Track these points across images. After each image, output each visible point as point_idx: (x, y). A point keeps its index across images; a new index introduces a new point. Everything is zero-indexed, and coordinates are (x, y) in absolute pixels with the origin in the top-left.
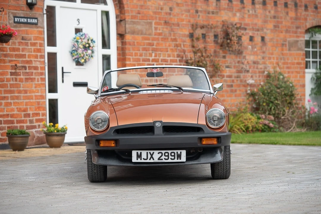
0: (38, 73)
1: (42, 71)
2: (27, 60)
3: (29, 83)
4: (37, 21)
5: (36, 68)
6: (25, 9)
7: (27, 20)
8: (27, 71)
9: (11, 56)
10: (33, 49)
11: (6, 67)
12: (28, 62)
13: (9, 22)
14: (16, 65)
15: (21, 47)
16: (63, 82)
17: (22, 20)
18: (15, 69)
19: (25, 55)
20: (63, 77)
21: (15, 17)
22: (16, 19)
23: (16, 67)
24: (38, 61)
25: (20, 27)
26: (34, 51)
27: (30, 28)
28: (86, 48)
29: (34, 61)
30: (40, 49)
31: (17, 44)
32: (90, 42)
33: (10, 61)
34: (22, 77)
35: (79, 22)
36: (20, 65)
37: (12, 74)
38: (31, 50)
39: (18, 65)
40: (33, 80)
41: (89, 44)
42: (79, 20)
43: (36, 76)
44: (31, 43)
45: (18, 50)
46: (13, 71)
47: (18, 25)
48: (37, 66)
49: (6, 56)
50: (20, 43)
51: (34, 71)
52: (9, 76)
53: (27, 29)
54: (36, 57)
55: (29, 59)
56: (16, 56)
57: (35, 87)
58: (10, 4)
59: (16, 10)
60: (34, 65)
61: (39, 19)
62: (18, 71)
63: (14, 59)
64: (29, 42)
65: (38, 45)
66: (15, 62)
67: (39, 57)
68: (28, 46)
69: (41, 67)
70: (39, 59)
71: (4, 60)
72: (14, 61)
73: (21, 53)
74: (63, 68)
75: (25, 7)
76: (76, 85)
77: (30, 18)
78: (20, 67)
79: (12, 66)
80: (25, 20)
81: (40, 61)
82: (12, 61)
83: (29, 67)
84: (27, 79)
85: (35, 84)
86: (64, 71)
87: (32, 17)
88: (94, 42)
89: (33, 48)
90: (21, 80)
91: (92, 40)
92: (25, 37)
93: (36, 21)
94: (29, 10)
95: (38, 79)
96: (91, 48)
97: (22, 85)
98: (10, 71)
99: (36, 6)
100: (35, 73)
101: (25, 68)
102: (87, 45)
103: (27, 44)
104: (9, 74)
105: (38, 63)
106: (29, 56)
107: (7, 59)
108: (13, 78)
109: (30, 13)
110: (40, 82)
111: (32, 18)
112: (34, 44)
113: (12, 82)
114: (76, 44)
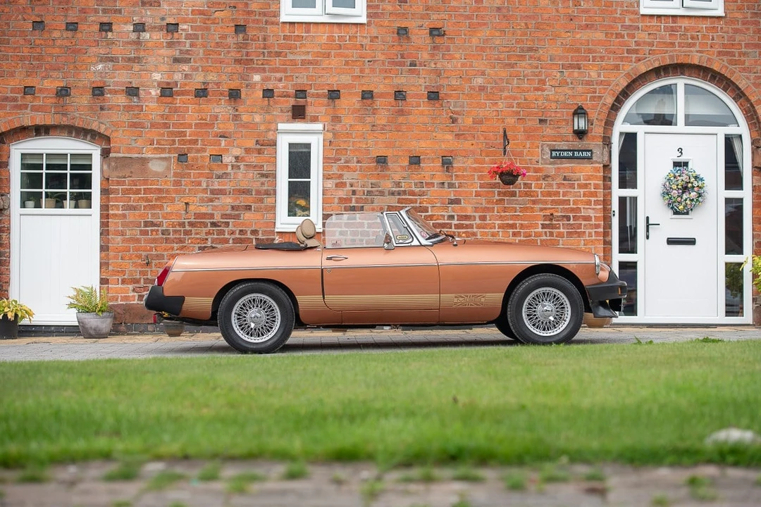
0: (591, 225)
1: (597, 223)
2: (571, 208)
3: (574, 239)
4: (592, 154)
5: (588, 218)
6: (571, 139)
7: (573, 154)
8: (572, 222)
9: (545, 202)
10: (582, 193)
11: (535, 218)
12: (572, 210)
13: (542, 158)
14: (552, 214)
15: (561, 191)
16: (648, 237)
17: (565, 154)
18: (551, 220)
19: (569, 200)
20: (648, 231)
21: (551, 151)
22: (554, 154)
23: (551, 217)
24: (590, 208)
25: (561, 164)
26: (585, 195)
27: (578, 163)
28: (685, 189)
29: (584, 208)
30: (596, 192)
31: (555, 187)
32: (692, 180)
33: (542, 210)
34: (562, 230)
35: (681, 152)
36: (560, 214)
37: (544, 226)
38: (578, 194)
39: (555, 214)
40: (580, 234)
41: (692, 183)
42: (682, 150)
43: (587, 229)
44: (578, 184)
45: (557, 194)
46: (547, 222)
47: (558, 161)
48: (589, 216)
49: (534, 202)
50: (559, 185)
51: (583, 223)
52: (540, 230)
53: (573, 165)
54: (589, 203)
55: (575, 207)
56: (553, 202)
57: (584, 245)
58: (545, 133)
59: (554, 141)
60: (582, 214)
61: (594, 151)
62: (554, 222)
63: (550, 206)
64: (576, 182)
65: (592, 187)
66: (552, 211)
67: (593, 203)
68: (574, 188)
69: (595, 216)
70: (593, 206)
71: (532, 208)
72: (550, 208)
73: (561, 198)
74: (648, 218)
75: (571, 136)
76: (671, 242)
77: (579, 151)
78: (558, 217)
79: (544, 216)
80: (571, 154)
81: (594, 209)
82: (546, 209)
83: (574, 217)
84: (569, 234)
85: (584, 240)
86: (650, 223)
87: (582, 149)
88: (702, 180)
89: (582, 191)
90: (560, 235)
91: (696, 178)
92: (570, 176)
93: (589, 154)
94: (578, 140)
95: (590, 233)
96: (696, 189)
97: (561, 242)
98: (542, 222)
99: (589, 135)
100: (585, 225)
101: (568, 218)
102: (690, 185)
103: (572, 186)
104: (540, 226)
105: (589, 210)
106: (575, 203)
107: (537, 206)
108: (546, 232)
109: (578, 144)
110: (593, 238)
111: (582, 151)
112: (586, 186)
113: (545, 238)
114: (667, 184)
